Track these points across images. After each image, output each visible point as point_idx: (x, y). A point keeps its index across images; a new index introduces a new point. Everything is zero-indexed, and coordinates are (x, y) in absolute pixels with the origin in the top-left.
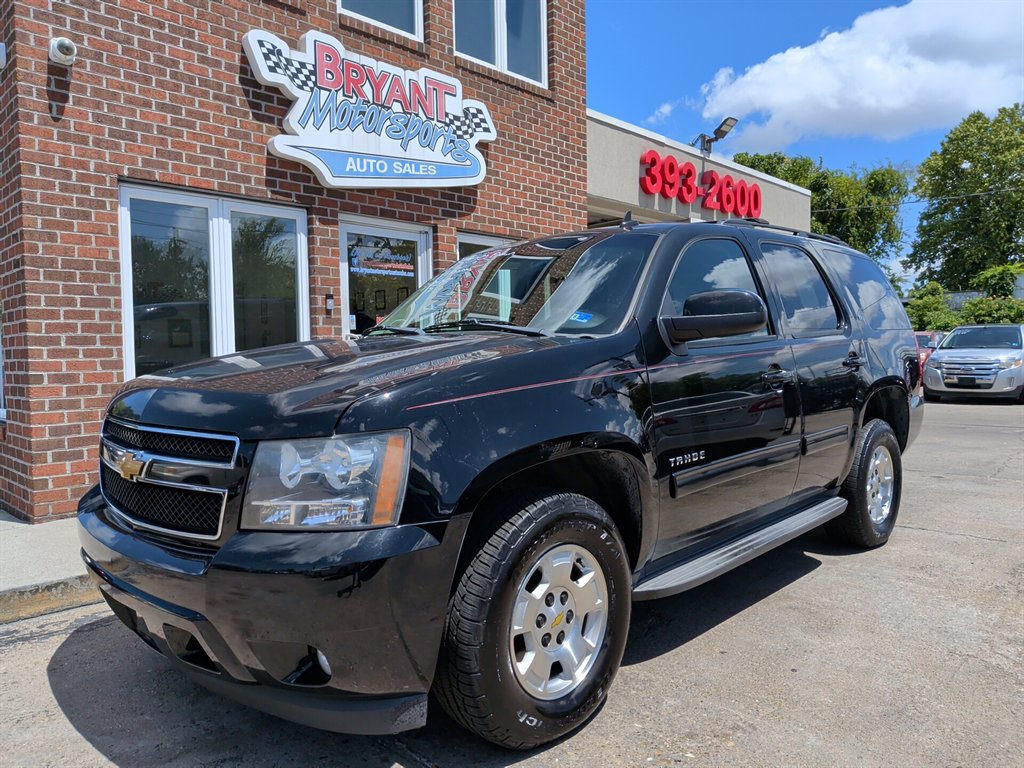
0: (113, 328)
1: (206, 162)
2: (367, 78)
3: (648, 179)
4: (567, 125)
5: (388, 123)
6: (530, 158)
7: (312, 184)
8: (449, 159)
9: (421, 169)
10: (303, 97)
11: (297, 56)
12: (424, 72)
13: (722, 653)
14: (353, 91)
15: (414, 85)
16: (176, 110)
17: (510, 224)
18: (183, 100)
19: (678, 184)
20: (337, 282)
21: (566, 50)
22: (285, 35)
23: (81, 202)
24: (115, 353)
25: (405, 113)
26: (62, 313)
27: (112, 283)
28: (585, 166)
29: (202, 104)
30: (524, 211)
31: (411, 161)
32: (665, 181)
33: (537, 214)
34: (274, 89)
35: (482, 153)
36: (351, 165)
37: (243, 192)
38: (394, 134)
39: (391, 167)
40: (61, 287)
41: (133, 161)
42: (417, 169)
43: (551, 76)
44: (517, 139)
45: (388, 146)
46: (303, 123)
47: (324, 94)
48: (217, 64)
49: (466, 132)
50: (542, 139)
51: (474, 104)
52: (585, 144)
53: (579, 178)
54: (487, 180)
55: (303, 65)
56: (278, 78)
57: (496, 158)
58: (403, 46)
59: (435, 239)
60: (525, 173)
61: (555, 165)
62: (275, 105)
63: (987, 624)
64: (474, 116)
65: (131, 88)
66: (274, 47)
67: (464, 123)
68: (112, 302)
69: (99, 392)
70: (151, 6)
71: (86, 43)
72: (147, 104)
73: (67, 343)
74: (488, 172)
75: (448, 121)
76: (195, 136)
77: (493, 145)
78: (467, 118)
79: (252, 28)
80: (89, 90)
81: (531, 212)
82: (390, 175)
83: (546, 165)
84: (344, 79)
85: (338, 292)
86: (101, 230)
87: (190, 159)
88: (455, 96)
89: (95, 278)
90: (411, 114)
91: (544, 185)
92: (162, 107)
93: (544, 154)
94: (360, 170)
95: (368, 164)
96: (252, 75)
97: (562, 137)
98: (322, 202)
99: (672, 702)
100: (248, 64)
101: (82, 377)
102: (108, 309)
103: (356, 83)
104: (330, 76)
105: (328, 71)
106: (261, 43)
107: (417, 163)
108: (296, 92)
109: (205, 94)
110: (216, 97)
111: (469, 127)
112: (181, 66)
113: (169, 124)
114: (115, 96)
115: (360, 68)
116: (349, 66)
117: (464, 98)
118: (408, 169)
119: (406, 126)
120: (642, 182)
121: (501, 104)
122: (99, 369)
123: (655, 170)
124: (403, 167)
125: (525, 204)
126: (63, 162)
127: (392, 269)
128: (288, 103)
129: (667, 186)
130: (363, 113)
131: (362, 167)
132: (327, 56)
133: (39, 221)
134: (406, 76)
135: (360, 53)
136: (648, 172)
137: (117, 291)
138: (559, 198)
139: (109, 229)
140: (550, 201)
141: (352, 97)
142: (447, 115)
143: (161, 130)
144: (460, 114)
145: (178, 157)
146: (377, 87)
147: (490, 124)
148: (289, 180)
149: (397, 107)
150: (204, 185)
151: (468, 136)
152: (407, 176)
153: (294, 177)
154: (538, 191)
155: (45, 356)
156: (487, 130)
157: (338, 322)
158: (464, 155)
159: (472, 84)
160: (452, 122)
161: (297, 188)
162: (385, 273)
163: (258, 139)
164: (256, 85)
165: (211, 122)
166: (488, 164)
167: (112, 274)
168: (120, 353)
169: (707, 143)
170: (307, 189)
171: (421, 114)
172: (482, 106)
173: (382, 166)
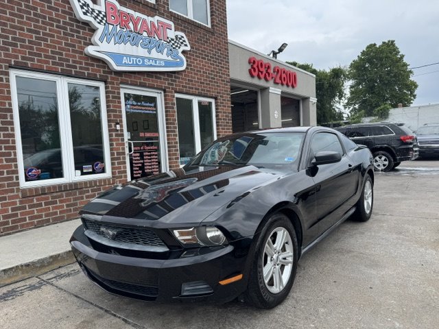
0: (11, 142)
1: (54, 58)
2: (131, 19)
3: (252, 70)
4: (220, 44)
5: (141, 41)
6: (205, 59)
7: (106, 70)
8: (170, 58)
10: (101, 28)
11: (96, 7)
12: (157, 18)
13: (335, 282)
14: (124, 26)
15: (153, 24)
16: (37, 33)
17: (198, 89)
18: (41, 27)
19: (265, 72)
20: (121, 116)
21: (218, 10)
24: (13, 154)
25: (149, 36)
27: (9, 119)
28: (228, 63)
29: (50, 30)
30: (204, 83)
31: (152, 59)
32: (259, 71)
33: (209, 84)
34: (87, 24)
35: (184, 56)
36: (125, 60)
37: (73, 73)
38: (144, 46)
39: (144, 62)
41: (17, 57)
42: (156, 63)
43: (212, 22)
44: (199, 50)
45: (142, 52)
46: (101, 40)
47: (111, 27)
48: (57, 10)
49: (177, 46)
50: (210, 50)
51: (180, 34)
52: (228, 53)
53: (226, 68)
54: (187, 68)
55: (100, 12)
56: (88, 18)
57: (190, 58)
58: (146, 5)
59: (165, 96)
60: (203, 65)
61: (216, 62)
62: (87, 31)
64: (180, 39)
65: (13, 21)
66: (85, 2)
67: (175, 42)
68: (10, 129)
69: (5, 173)
72: (22, 29)
74: (187, 65)
75: (167, 41)
76: (48, 46)
77: (189, 52)
78: (177, 40)
81: (207, 84)
82: (144, 65)
83: (212, 62)
84: (120, 19)
85: (121, 121)
86: (1, 92)
87: (46, 56)
88: (171, 29)
90: (151, 37)
91: (211, 71)
92: (29, 30)
93: (211, 57)
94: (130, 63)
95: (133, 60)
96: (75, 16)
97: (218, 50)
98: (112, 78)
100: (73, 11)
102: (8, 132)
103: (125, 21)
104: (113, 18)
105: (112, 16)
107: (155, 60)
108: (97, 25)
109: (52, 25)
110: (57, 27)
111: (178, 44)
112: (39, 10)
113: (34, 39)
115: (127, 15)
116: (122, 13)
117: (175, 31)
118: (151, 62)
119: (149, 43)
120: (250, 71)
121: (191, 33)
123: (255, 66)
124: (149, 62)
125: (204, 80)
127: (146, 110)
128: (93, 30)
129: (260, 73)
130: (130, 36)
131: (130, 61)
132: (111, 8)
134: (149, 19)
136: (252, 67)
137: (12, 123)
138: (218, 77)
139: (6, 91)
140: (214, 79)
141: (124, 29)
142: (168, 38)
143: (30, 42)
145: (40, 55)
146: (135, 24)
147: (187, 43)
148: (95, 68)
149: (145, 34)
150: (54, 70)
151: (178, 48)
152: (150, 66)
153: (98, 66)
154: (209, 73)
156: (186, 45)
157: (122, 135)
158: (176, 56)
159: (178, 24)
160: (170, 41)
161: (99, 71)
162: (143, 111)
163: (79, 47)
164: (77, 21)
165: (56, 39)
166: (187, 61)
167: (9, 114)
168: (15, 154)
169: (275, 54)
170: (104, 72)
171: (156, 37)
172: (183, 34)
173: (139, 61)
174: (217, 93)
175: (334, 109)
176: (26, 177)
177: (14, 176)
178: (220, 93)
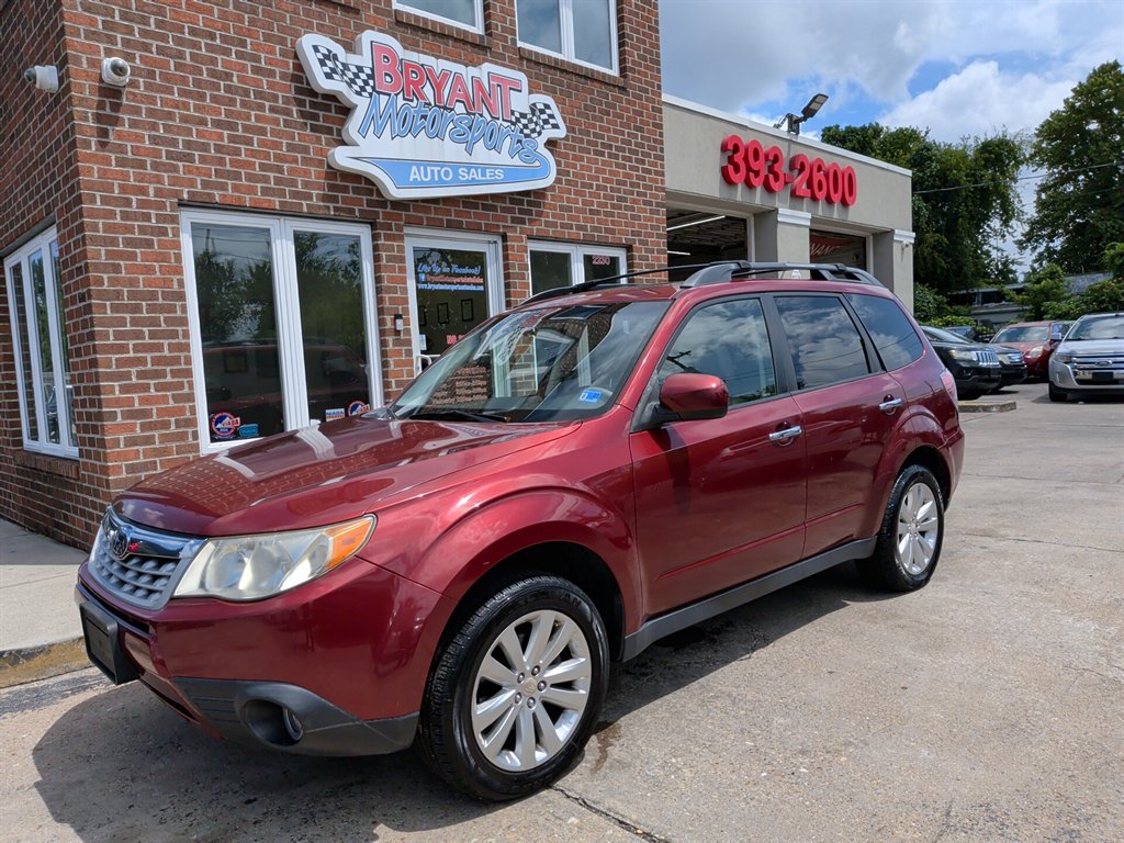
0: (182, 360)
1: (266, 179)
2: (428, 78)
3: (731, 168)
4: (641, 114)
5: (451, 126)
6: (602, 154)
7: (375, 197)
8: (517, 161)
9: (488, 174)
10: (362, 104)
11: (353, 60)
12: (487, 67)
13: (831, 673)
14: (414, 94)
15: (477, 83)
16: (232, 126)
17: (584, 228)
18: (239, 115)
19: (765, 171)
20: (405, 301)
21: (637, 32)
22: (340, 37)
23: (142, 230)
24: (186, 385)
25: (468, 114)
26: (131, 347)
27: (179, 313)
28: (662, 158)
29: (258, 118)
30: (598, 213)
31: (476, 166)
32: (749, 169)
33: (612, 214)
34: (331, 97)
35: (552, 151)
36: (415, 174)
37: (305, 210)
38: (458, 138)
39: (456, 174)
40: (128, 320)
41: (192, 183)
42: (484, 175)
43: (622, 61)
44: (588, 134)
45: (451, 151)
46: (363, 132)
47: (384, 99)
48: (271, 74)
49: (533, 131)
50: (615, 132)
51: (541, 99)
52: (661, 135)
53: (657, 173)
54: (558, 181)
55: (360, 69)
56: (335, 85)
57: (566, 156)
58: (462, 40)
59: (505, 248)
60: (597, 170)
61: (630, 160)
62: (333, 114)
63: (1104, 638)
64: (542, 112)
65: (186, 106)
66: (329, 51)
67: (531, 121)
68: (180, 333)
69: (173, 427)
70: (201, 16)
71: (138, 61)
72: (203, 122)
73: (138, 377)
74: (559, 172)
75: (514, 120)
76: (253, 153)
77: (563, 142)
78: (534, 115)
79: (306, 33)
80: (144, 111)
81: (606, 214)
82: (456, 183)
83: (620, 161)
84: (403, 81)
85: (406, 311)
86: (164, 258)
87: (250, 178)
88: (520, 91)
89: (162, 309)
90: (474, 114)
91: (618, 182)
92: (218, 124)
93: (617, 148)
94: (424, 179)
95: (432, 171)
96: (308, 84)
97: (636, 128)
98: (386, 215)
99: (782, 721)
100: (303, 71)
101: (154, 411)
102: (176, 341)
103: (416, 84)
104: (388, 79)
105: (386, 74)
106: (316, 49)
107: (483, 167)
108: (354, 99)
109: (261, 107)
110: (272, 110)
111: (536, 124)
112: (235, 79)
113: (226, 142)
114: (170, 116)
115: (420, 69)
116: (408, 67)
117: (530, 92)
118: (474, 175)
119: (470, 128)
120: (724, 171)
121: (570, 96)
122: (171, 403)
123: (738, 158)
124: (468, 173)
125: (599, 204)
126: (123, 189)
127: (461, 284)
128: (346, 111)
129: (752, 175)
130: (424, 117)
131: (426, 176)
132: (385, 57)
133: (103, 253)
134: (468, 73)
135: (419, 52)
136: (731, 160)
137: (184, 321)
138: (635, 196)
139: (173, 256)
140: (625, 200)
141: (412, 101)
142: (513, 113)
143: (219, 148)
144: (527, 111)
145: (237, 176)
146: (438, 88)
147: (559, 120)
148: (351, 195)
149: (460, 108)
150: (266, 205)
151: (536, 135)
152: (473, 183)
153: (356, 190)
154: (612, 189)
155: (117, 392)
156: (555, 126)
157: (409, 343)
158: (531, 156)
159: (538, 76)
160: (518, 120)
161: (359, 202)
162: (453, 288)
163: (318, 151)
164: (313, 93)
165: (269, 137)
166: (558, 164)
167: (178, 304)
168: (191, 386)
169: (794, 124)
170: (370, 203)
171: (486, 114)
172: (549, 100)
173: (447, 173)
174: (633, 233)
175: (987, 253)
176: (212, 432)
177: (190, 430)
178: (639, 234)
